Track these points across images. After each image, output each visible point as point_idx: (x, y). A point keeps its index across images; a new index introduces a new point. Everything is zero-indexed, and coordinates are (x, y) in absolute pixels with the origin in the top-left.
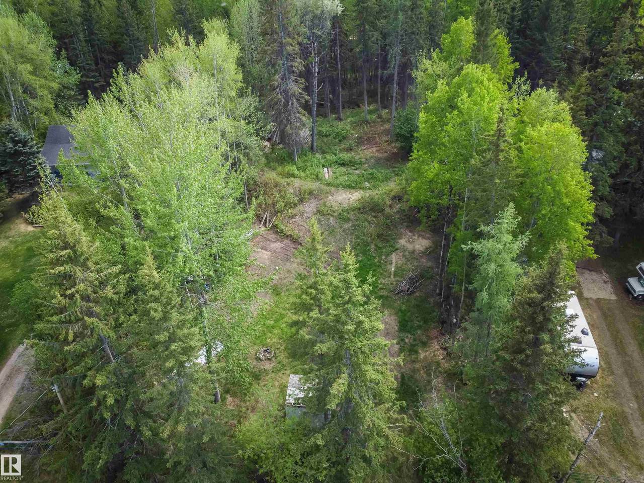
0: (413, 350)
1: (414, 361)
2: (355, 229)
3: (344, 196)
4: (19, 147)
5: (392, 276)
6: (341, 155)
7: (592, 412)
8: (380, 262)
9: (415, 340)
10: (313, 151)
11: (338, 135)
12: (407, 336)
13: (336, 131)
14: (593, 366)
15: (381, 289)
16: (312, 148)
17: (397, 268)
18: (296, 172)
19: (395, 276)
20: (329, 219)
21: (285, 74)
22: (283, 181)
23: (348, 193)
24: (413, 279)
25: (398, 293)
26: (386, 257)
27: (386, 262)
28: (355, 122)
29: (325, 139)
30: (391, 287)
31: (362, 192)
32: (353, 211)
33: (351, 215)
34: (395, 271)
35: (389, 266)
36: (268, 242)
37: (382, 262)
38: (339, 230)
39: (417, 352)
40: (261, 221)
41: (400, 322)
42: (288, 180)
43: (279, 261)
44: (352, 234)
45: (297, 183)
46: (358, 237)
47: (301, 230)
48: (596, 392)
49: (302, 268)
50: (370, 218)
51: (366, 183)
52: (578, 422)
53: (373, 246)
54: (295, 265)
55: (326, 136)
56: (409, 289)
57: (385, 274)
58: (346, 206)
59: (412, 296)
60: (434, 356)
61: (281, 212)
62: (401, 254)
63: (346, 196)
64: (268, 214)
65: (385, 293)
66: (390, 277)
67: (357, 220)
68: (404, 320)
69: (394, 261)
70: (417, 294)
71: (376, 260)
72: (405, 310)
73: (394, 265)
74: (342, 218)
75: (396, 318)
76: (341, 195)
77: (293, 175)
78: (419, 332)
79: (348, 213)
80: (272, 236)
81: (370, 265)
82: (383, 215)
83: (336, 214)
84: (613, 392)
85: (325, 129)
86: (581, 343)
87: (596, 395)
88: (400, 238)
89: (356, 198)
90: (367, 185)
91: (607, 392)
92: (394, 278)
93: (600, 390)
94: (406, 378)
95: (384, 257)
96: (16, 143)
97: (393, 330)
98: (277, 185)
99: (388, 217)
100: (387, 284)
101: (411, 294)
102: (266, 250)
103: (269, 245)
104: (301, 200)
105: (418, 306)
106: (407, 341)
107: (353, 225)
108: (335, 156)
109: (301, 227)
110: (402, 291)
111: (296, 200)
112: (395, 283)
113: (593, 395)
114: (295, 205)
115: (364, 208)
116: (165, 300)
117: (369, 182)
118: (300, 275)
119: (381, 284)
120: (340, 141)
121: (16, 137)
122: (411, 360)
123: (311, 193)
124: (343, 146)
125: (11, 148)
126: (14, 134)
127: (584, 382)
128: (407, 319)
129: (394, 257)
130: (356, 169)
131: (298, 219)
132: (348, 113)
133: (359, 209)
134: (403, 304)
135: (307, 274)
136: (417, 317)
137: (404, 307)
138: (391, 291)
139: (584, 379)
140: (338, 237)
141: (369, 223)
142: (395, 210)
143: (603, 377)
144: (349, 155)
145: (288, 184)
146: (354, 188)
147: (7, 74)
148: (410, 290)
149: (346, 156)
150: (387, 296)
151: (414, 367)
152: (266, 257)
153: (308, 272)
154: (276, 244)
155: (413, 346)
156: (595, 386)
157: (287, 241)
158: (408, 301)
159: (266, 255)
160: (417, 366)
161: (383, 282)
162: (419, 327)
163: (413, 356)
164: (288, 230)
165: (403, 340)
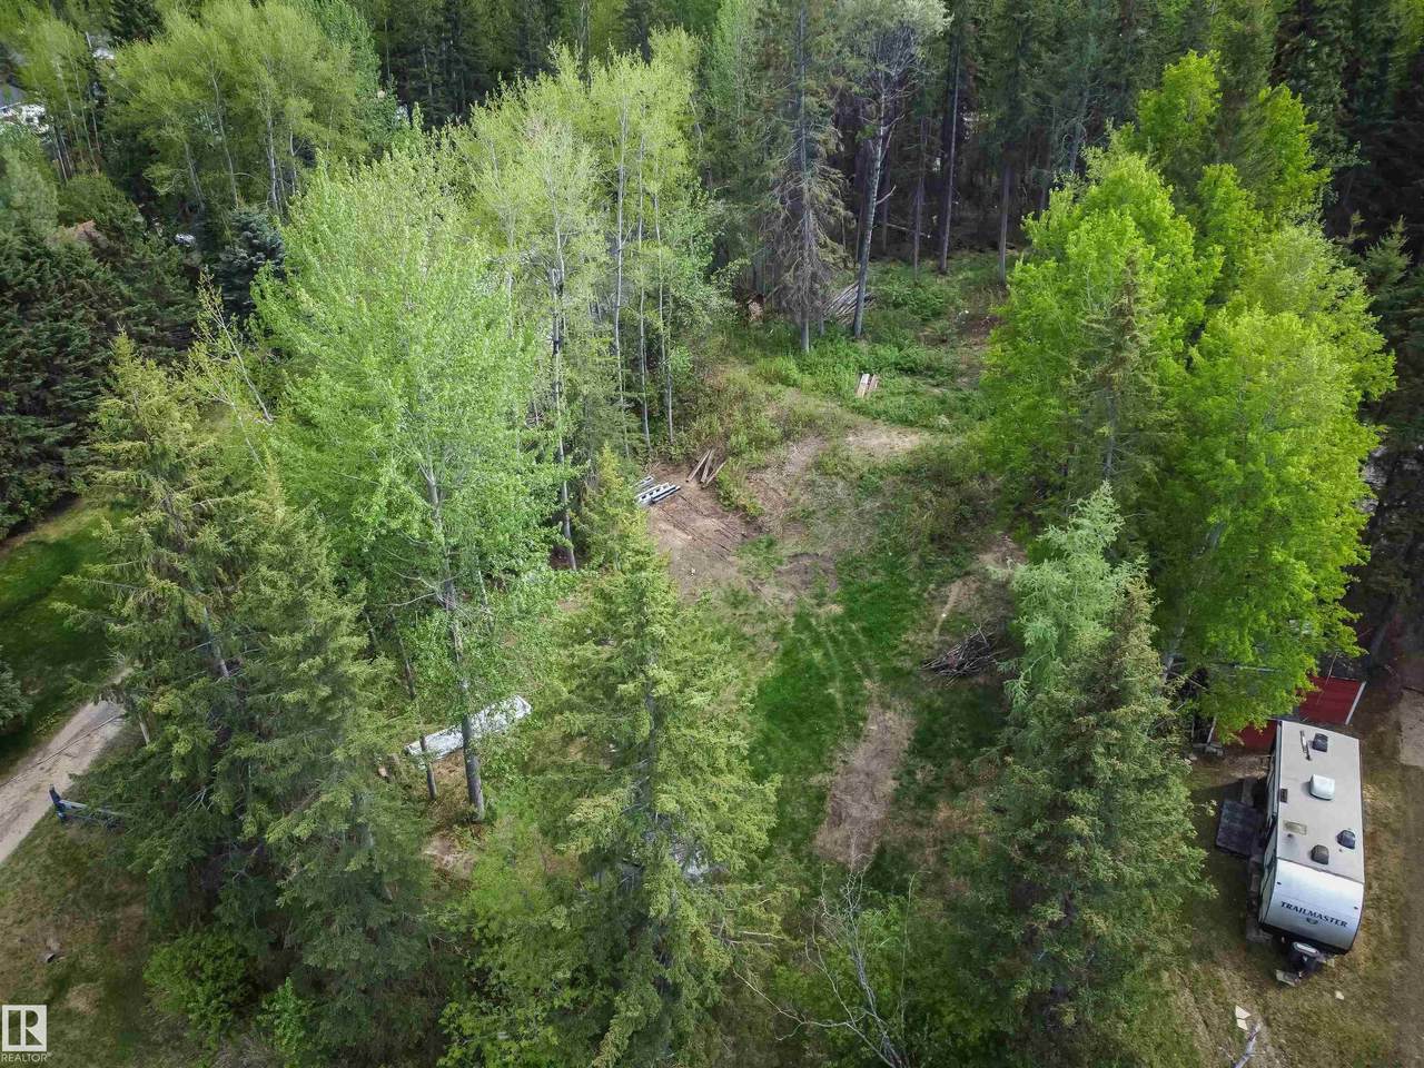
0: (926, 798)
1: (920, 825)
2: (886, 513)
3: (884, 439)
4: (259, 259)
5: (936, 631)
6: (910, 351)
7: (1315, 1034)
8: (920, 596)
9: (937, 778)
10: (853, 334)
11: (922, 304)
12: (923, 768)
13: (923, 296)
14: (1344, 924)
15: (902, 653)
16: (853, 328)
17: (953, 613)
18: (795, 374)
19: (943, 630)
20: (835, 484)
21: (798, 158)
22: (760, 389)
23: (894, 433)
24: (979, 645)
25: (936, 670)
26: (939, 586)
27: (934, 598)
28: (974, 282)
29: (891, 313)
30: (926, 654)
31: (927, 435)
32: (894, 474)
33: (887, 484)
34: (947, 621)
35: (936, 608)
36: (694, 515)
37: (926, 595)
38: (851, 511)
39: (932, 806)
40: (692, 468)
41: (917, 732)
42: (770, 389)
43: (703, 557)
44: (877, 524)
45: (789, 397)
46: (886, 533)
47: (770, 500)
48: (1344, 989)
49: (744, 579)
50: (927, 495)
51: (943, 417)
52: (1269, 1048)
53: (915, 559)
54: (732, 571)
55: (897, 305)
56: (962, 665)
57: (922, 622)
58: (881, 461)
59: (965, 682)
60: (971, 821)
61: (737, 455)
62: (974, 586)
63: (888, 441)
64: (710, 454)
65: (907, 664)
66: (930, 631)
67: (895, 495)
68: (930, 729)
69: (952, 600)
70: (981, 680)
71: (912, 590)
72: (939, 709)
73: (948, 607)
74: (864, 485)
75: (914, 722)
76: (878, 437)
77: (785, 381)
78: (954, 762)
79: (881, 478)
80: (706, 503)
81: (895, 598)
82: (958, 491)
83: (855, 475)
84: (1389, 999)
85: (897, 289)
86: (1326, 863)
87: (1339, 995)
88: (986, 550)
89: (908, 446)
90: (943, 420)
91: (1372, 997)
92: (940, 635)
93: (1355, 989)
94: (888, 858)
95: (932, 586)
96: (253, 249)
97: (897, 748)
98: (743, 396)
99: (969, 500)
100: (920, 646)
101: (963, 676)
102: (684, 530)
103: (694, 521)
104: (787, 436)
105: (973, 706)
106: (919, 776)
107: (885, 506)
108: (900, 350)
109: (771, 493)
110: (947, 666)
111: (777, 433)
112: (936, 646)
113: (1333, 995)
114: (773, 443)
115: (918, 471)
116: (302, 570)
117: (950, 416)
118: (735, 594)
119: (907, 642)
120: (924, 320)
121: (255, 238)
122: (914, 820)
123: (810, 422)
124: (928, 331)
125: (244, 258)
126: (254, 232)
127: (1312, 958)
128: (936, 727)
129: (955, 591)
130: (937, 385)
131: (769, 476)
132: (965, 261)
133: (908, 472)
134: (939, 694)
135: (751, 593)
136: (962, 729)
137: (939, 703)
138: (922, 663)
139: (1313, 951)
140: (844, 526)
141: (922, 505)
142: (992, 486)
143: (1375, 959)
144: (933, 352)
145: (770, 397)
146: (911, 424)
147: (268, 116)
148: (966, 667)
149: (921, 353)
150: (910, 673)
151: (914, 837)
152: (678, 543)
153: (755, 590)
154: (708, 522)
155: (930, 789)
156: (1345, 974)
157: (733, 519)
158: (954, 690)
159: (679, 539)
160: (922, 834)
161: (912, 639)
162: (959, 753)
163: (921, 813)
164: (741, 496)
165: (911, 773)
